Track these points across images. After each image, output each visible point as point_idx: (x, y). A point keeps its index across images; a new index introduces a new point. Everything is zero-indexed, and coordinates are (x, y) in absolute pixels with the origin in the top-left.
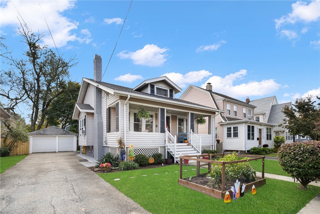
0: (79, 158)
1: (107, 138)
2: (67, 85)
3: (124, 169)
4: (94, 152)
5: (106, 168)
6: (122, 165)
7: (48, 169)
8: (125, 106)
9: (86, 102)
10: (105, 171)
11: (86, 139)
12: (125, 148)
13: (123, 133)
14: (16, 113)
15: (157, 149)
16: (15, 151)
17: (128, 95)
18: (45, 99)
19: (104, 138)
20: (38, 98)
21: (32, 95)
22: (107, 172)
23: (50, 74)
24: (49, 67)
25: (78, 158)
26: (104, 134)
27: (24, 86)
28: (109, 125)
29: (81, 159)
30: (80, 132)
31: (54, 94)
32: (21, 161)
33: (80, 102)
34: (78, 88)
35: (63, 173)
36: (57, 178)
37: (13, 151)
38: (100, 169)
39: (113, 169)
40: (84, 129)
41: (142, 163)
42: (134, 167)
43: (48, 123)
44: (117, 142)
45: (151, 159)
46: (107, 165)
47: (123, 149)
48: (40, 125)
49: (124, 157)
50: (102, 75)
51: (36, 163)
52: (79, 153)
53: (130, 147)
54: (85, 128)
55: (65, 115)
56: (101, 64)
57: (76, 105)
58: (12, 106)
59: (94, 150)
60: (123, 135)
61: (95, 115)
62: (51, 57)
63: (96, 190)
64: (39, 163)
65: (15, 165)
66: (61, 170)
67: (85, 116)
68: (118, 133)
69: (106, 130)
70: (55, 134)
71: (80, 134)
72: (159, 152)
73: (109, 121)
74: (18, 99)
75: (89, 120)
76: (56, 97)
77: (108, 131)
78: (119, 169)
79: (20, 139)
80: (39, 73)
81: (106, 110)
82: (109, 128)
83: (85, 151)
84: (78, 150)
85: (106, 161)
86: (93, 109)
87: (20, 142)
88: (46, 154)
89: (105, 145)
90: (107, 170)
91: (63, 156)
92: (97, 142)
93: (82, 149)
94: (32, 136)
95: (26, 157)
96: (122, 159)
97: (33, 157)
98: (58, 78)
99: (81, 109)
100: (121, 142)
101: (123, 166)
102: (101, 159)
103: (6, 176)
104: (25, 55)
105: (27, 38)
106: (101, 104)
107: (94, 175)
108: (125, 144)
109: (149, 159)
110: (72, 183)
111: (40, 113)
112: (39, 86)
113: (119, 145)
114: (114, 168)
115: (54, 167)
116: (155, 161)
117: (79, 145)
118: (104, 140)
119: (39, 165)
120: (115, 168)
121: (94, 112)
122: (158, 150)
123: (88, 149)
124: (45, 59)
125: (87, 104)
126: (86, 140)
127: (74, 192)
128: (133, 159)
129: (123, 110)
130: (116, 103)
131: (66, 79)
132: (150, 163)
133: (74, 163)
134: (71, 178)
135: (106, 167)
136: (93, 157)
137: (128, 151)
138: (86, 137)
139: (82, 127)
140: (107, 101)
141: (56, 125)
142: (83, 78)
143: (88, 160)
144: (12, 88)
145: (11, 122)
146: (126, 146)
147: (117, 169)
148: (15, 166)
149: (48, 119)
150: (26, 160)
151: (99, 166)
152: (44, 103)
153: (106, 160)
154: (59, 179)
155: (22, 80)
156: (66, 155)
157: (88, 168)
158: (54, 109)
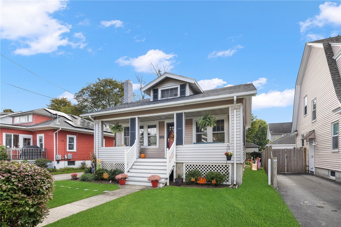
13: (96, 149)
45: (105, 175)
132: (104, 178)
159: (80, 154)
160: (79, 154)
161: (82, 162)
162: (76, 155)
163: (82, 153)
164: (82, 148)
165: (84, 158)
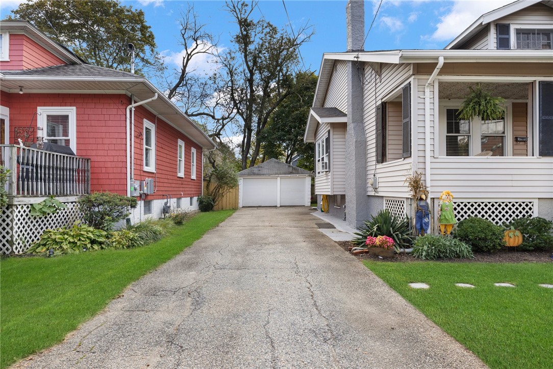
0: (316, 219)
1: (377, 176)
2: (295, 80)
3: (429, 257)
4: (346, 209)
5: (382, 249)
6: (421, 243)
7: (264, 239)
8: (427, 91)
9: (329, 104)
10: (377, 256)
11: (330, 180)
12: (429, 201)
13: (422, 160)
14: (223, 142)
15: (527, 205)
16: (220, 202)
17: (437, 58)
18: (261, 112)
19: (369, 177)
20: (251, 111)
21: (243, 108)
22: (385, 259)
23: (268, 67)
24: (266, 55)
25: (314, 219)
26: (369, 168)
27: (232, 94)
28: (383, 144)
29: (319, 222)
30: (319, 167)
31: (274, 101)
32: (227, 220)
33: (319, 105)
34: (314, 82)
35: (289, 251)
36: (279, 260)
37: (217, 202)
38: (366, 249)
39: (398, 252)
40: (326, 160)
41: (482, 244)
42: (457, 254)
43: (264, 155)
44: (407, 184)
45: (511, 234)
46: (383, 243)
47: (422, 203)
48: (254, 160)
49: (427, 224)
50: (366, 35)
51: (246, 225)
52: (316, 209)
53: (444, 197)
54: (329, 157)
55: (292, 136)
56: (363, 9)
57: (312, 112)
58: (217, 131)
59: (346, 204)
60: (421, 166)
61: (351, 127)
62: (269, 36)
63: (369, 309)
64: (251, 225)
65: (218, 226)
66: (285, 243)
67: (329, 132)
68: (408, 161)
69: (374, 158)
70: (276, 174)
71: (319, 171)
72: (535, 215)
73: (383, 135)
74: (226, 118)
75: (336, 140)
76: (277, 105)
77: (380, 158)
78: (412, 253)
79: (226, 183)
80: (253, 69)
81: (374, 110)
82: (383, 153)
83: (326, 206)
84: (313, 205)
85: (380, 232)
86: (345, 115)
87: (226, 187)
88: (261, 210)
89: (373, 194)
90: (385, 254)
91: (288, 214)
92: (353, 186)
93: (321, 203)
94: (242, 178)
95: (234, 214)
96: (422, 228)
97: (243, 213)
98: (281, 70)
99: (321, 117)
100: (416, 185)
101: (425, 248)
102: (367, 225)
103: (203, 245)
104: (234, 42)
105: (236, 13)
106: (363, 100)
107: (354, 263)
108: (428, 189)
109: (506, 233)
110: (308, 278)
111: (254, 138)
112: (252, 91)
113: (412, 193)
114: (399, 250)
115: (273, 234)
116: (523, 240)
117: (316, 193)
118: (370, 181)
119: (251, 229)
120: (402, 250)
121: (346, 121)
122: (530, 209)
123: (335, 202)
124: (261, 42)
125: (331, 108)
126: (330, 184)
127: (315, 305)
128: (450, 230)
129: (422, 101)
130: (402, 86)
131: (293, 70)
132: (507, 245)
133: (308, 229)
134: (305, 265)
135: (380, 246)
136: (345, 220)
137: (437, 209)
138: (330, 177)
139: (321, 157)
140: (377, 90)
141: (277, 158)
142: (324, 55)
143: (335, 225)
144: (218, 102)
145: (216, 156)
146: (430, 196)
147: (408, 253)
148: (217, 228)
149: (265, 147)
150: (234, 218)
151: (362, 242)
152: (260, 119)
153: (379, 229)
154: (282, 264)
155: (230, 84)
156: (293, 214)
157: (337, 244)
158: (275, 128)
160: (158, 180)
165: (163, 193)
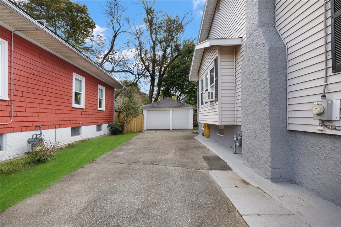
11: (217, 110)
16: (129, 127)
37: (125, 128)
52: (197, 133)
54: (216, 85)
58: (135, 82)
70: (169, 107)
74: (140, 74)
80: (155, 41)
83: (207, 132)
84: (195, 129)
93: (202, 128)
94: (146, 110)
105: (144, 5)
117: (198, 121)
138: (216, 107)
139: (205, 89)
149: (163, 90)
152: (160, 73)
159: (23, 109)
160: (17, 109)
161: (29, 135)
162: (7, 114)
163: (29, 105)
164: (30, 90)
165: (36, 124)
